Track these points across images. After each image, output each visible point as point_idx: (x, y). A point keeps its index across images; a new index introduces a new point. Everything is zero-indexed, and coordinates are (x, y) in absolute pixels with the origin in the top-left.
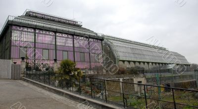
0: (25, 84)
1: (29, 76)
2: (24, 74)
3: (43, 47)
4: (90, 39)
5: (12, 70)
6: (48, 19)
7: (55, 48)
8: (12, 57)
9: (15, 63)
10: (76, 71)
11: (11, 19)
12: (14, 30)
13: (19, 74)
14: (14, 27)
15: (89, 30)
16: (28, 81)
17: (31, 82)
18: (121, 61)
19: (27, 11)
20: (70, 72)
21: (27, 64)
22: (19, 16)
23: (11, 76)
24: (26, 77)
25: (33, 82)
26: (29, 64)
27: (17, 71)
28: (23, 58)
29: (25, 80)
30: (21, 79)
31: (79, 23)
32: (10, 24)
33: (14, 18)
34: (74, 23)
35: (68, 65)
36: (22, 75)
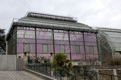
0: (26, 73)
1: (30, 67)
2: (26, 66)
3: (43, 43)
4: (84, 33)
5: (17, 62)
6: (47, 18)
7: (53, 43)
8: (17, 52)
9: (20, 57)
10: (68, 62)
11: (16, 21)
12: (19, 29)
13: (23, 66)
14: (18, 28)
15: (83, 25)
16: (28, 71)
17: (31, 72)
18: (117, 52)
19: (29, 12)
20: (62, 63)
21: (29, 57)
22: (22, 18)
23: (17, 67)
24: (28, 68)
25: (32, 72)
26: (30, 58)
27: (21, 63)
28: (25, 53)
29: (26, 71)
30: (24, 70)
31: (74, 19)
32: (15, 25)
33: (18, 20)
34: (70, 19)
35: (61, 58)
36: (25, 67)
